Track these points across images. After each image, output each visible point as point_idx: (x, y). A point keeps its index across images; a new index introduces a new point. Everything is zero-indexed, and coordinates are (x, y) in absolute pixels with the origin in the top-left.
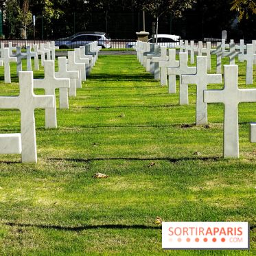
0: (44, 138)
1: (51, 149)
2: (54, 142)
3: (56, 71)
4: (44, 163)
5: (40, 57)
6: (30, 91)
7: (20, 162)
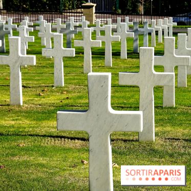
0: (162, 117)
1: (168, 128)
2: (172, 121)
3: (176, 48)
4: (162, 143)
5: (157, 33)
6: (151, 68)
7: (137, 141)
